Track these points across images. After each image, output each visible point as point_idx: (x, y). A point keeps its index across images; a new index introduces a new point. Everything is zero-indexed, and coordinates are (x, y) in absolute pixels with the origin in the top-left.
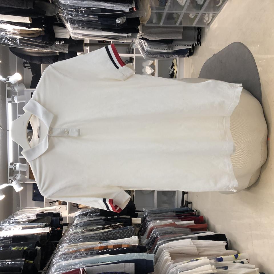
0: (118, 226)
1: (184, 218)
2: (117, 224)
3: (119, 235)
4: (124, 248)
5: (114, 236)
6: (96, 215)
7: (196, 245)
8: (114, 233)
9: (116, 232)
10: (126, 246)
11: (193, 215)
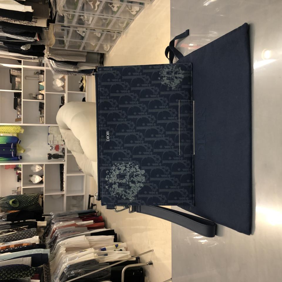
0: (22, 229)
1: (85, 219)
2: (21, 227)
3: (22, 236)
4: (24, 246)
5: (17, 237)
6: (3, 221)
7: (89, 240)
8: (17, 235)
9: (20, 234)
10: (27, 245)
11: (94, 216)
